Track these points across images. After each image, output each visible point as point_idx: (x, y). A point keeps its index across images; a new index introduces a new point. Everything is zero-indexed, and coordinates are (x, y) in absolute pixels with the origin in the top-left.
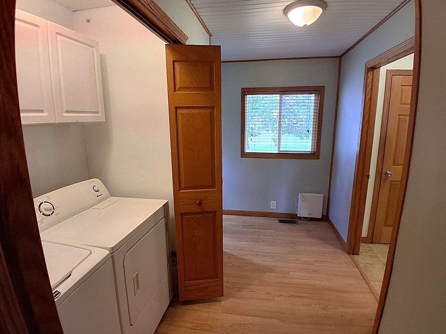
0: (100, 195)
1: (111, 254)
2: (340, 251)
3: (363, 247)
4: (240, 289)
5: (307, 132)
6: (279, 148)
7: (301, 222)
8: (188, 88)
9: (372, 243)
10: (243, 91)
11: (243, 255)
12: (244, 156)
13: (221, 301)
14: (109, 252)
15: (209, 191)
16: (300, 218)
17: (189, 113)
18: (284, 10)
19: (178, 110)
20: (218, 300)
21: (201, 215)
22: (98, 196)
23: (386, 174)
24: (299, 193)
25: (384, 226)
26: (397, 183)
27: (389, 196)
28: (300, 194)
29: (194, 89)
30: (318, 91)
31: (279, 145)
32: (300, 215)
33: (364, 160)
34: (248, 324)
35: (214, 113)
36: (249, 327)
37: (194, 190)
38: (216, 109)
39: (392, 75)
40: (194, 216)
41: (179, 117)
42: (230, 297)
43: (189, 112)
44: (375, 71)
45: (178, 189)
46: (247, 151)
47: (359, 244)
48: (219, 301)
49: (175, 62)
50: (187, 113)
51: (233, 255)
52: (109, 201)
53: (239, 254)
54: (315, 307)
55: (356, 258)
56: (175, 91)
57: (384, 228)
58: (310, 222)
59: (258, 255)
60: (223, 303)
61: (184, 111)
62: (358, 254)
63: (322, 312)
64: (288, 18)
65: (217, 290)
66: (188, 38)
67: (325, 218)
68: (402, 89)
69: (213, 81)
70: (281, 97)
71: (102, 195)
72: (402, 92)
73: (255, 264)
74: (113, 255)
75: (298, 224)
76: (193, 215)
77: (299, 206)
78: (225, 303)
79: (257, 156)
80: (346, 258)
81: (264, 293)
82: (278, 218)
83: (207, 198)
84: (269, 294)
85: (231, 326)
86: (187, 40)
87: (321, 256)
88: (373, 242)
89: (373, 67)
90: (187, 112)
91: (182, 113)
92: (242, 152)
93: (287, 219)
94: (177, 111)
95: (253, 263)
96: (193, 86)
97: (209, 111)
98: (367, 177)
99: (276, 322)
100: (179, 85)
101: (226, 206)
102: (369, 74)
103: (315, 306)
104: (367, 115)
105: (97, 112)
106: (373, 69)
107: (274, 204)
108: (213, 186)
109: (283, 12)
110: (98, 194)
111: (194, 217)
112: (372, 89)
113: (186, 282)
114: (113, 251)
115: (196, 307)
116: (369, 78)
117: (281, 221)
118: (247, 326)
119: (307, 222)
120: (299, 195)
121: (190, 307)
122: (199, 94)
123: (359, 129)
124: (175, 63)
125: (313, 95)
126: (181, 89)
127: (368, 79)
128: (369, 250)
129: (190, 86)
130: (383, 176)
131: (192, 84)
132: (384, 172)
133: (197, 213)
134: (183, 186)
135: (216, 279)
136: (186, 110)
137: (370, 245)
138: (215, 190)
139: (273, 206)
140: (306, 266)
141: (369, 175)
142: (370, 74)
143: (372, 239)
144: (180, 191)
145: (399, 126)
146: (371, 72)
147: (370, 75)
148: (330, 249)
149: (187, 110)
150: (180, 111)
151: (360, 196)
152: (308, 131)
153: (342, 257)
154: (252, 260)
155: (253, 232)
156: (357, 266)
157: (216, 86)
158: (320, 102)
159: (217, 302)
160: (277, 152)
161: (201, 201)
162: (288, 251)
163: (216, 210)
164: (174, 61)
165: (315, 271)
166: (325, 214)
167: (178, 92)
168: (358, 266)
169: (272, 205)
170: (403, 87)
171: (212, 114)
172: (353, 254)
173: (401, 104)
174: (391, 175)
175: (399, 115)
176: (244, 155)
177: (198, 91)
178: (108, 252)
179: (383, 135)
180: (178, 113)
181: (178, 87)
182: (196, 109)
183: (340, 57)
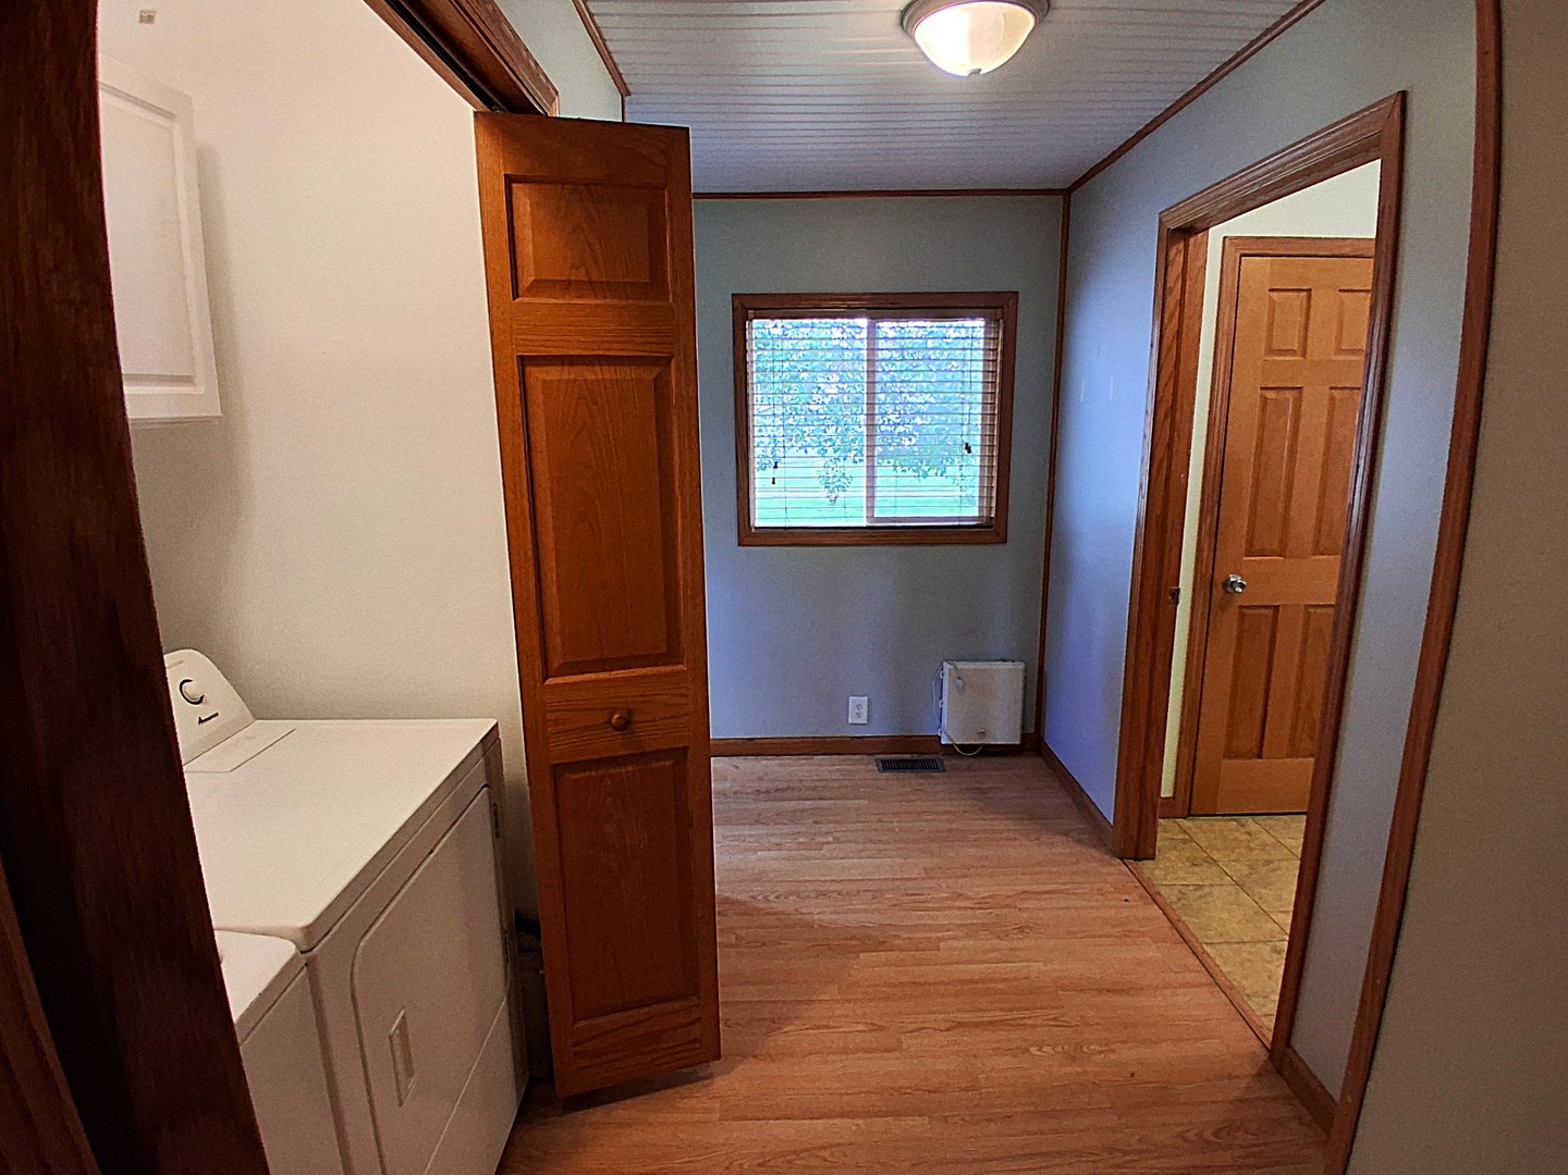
0: (210, 718)
1: (302, 952)
2: (1094, 852)
3: (1167, 831)
4: (774, 1024)
5: (965, 452)
6: (871, 508)
7: (955, 762)
8: (566, 286)
9: (1189, 815)
10: (737, 304)
11: (772, 897)
12: (747, 540)
13: (710, 1076)
14: (294, 946)
15: (661, 675)
16: (949, 750)
17: (575, 380)
18: (903, 13)
19: (528, 369)
20: (701, 1074)
21: (630, 769)
22: (201, 721)
23: (1228, 584)
24: (945, 664)
25: (1224, 756)
26: (1263, 611)
27: (1238, 657)
28: (947, 666)
29: (591, 287)
30: (997, 307)
31: (871, 497)
32: (949, 738)
33: (1162, 542)
34: (824, 1148)
35: (668, 381)
36: (826, 1161)
37: (602, 675)
38: (678, 368)
39: (1242, 255)
40: (601, 772)
41: (537, 396)
42: (745, 1056)
43: (572, 377)
44: (1192, 240)
45: (538, 675)
46: (758, 524)
47: (1155, 823)
48: (707, 1078)
49: (518, 182)
50: (568, 381)
51: (734, 902)
52: (249, 738)
53: (754, 897)
54: (1039, 1053)
55: (1146, 871)
56: (518, 296)
57: (1225, 762)
58: (983, 762)
59: (825, 894)
60: (720, 1083)
61: (554, 373)
62: (1153, 858)
63: (1069, 1069)
64: (915, 41)
65: (695, 1041)
66: (557, 93)
67: (1033, 744)
68: (1272, 302)
69: (663, 262)
70: (872, 329)
71: (217, 715)
72: (1272, 313)
73: (816, 926)
74: (314, 959)
75: (944, 771)
76: (598, 769)
77: (945, 707)
78: (731, 1082)
79: (794, 540)
80: (1117, 871)
81: (860, 1027)
82: (877, 756)
83: (650, 702)
84: (881, 1028)
85: (761, 1165)
86: (554, 99)
87: (1040, 873)
88: (1192, 812)
89: (1189, 225)
90: (565, 376)
91: (545, 382)
92: (742, 526)
93: (908, 756)
94: (527, 375)
95: (809, 925)
96: (586, 279)
97: (649, 374)
98: (1173, 598)
99: (916, 1124)
100: (532, 272)
101: (721, 726)
102: (1173, 251)
103: (1040, 1050)
104: (1170, 389)
105: (187, 380)
106: (1182, 234)
107: (859, 706)
108: (671, 657)
109: (898, 22)
110: (202, 711)
111: (603, 776)
112: (1181, 303)
113: (580, 1024)
114: (310, 938)
115: (621, 1111)
116: (1175, 265)
117: (887, 766)
118: (818, 1156)
119: (972, 760)
120: (946, 671)
121: (597, 1114)
122: (613, 307)
123: (1142, 438)
124: (514, 185)
125: (980, 323)
126: (539, 286)
127: (1169, 268)
128: (1184, 841)
129: (573, 278)
130: (1218, 592)
131: (583, 269)
132: (1219, 578)
133: (615, 761)
134: (556, 662)
135: (693, 1001)
136: (560, 368)
137: (1186, 823)
138: (682, 672)
139: (858, 715)
140: (991, 913)
141: (1179, 590)
142: (1176, 250)
143: (1189, 804)
144: (547, 683)
145: (1262, 426)
146: (1181, 245)
147: (1176, 255)
148: (1060, 847)
149: (566, 368)
150: (537, 374)
151: (1153, 663)
152: (968, 449)
153: (1104, 870)
154: (803, 914)
155: (795, 811)
156: (1154, 897)
157: (675, 279)
158: (1004, 346)
159: (700, 1084)
160: (864, 523)
161: (630, 712)
162: (925, 869)
163: (685, 745)
164: (509, 180)
165: (1021, 929)
166: (1032, 730)
167: (526, 300)
168: (1158, 898)
169: (852, 711)
170: (1274, 294)
171: (660, 385)
172: (1136, 859)
173: (1271, 351)
174: (1242, 586)
175: (1262, 388)
176: (749, 536)
177: (605, 298)
178: (289, 949)
179: (1214, 456)
180: (531, 381)
181: (527, 277)
182: (600, 365)
183: (1067, 192)
